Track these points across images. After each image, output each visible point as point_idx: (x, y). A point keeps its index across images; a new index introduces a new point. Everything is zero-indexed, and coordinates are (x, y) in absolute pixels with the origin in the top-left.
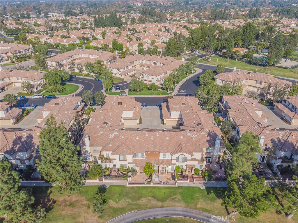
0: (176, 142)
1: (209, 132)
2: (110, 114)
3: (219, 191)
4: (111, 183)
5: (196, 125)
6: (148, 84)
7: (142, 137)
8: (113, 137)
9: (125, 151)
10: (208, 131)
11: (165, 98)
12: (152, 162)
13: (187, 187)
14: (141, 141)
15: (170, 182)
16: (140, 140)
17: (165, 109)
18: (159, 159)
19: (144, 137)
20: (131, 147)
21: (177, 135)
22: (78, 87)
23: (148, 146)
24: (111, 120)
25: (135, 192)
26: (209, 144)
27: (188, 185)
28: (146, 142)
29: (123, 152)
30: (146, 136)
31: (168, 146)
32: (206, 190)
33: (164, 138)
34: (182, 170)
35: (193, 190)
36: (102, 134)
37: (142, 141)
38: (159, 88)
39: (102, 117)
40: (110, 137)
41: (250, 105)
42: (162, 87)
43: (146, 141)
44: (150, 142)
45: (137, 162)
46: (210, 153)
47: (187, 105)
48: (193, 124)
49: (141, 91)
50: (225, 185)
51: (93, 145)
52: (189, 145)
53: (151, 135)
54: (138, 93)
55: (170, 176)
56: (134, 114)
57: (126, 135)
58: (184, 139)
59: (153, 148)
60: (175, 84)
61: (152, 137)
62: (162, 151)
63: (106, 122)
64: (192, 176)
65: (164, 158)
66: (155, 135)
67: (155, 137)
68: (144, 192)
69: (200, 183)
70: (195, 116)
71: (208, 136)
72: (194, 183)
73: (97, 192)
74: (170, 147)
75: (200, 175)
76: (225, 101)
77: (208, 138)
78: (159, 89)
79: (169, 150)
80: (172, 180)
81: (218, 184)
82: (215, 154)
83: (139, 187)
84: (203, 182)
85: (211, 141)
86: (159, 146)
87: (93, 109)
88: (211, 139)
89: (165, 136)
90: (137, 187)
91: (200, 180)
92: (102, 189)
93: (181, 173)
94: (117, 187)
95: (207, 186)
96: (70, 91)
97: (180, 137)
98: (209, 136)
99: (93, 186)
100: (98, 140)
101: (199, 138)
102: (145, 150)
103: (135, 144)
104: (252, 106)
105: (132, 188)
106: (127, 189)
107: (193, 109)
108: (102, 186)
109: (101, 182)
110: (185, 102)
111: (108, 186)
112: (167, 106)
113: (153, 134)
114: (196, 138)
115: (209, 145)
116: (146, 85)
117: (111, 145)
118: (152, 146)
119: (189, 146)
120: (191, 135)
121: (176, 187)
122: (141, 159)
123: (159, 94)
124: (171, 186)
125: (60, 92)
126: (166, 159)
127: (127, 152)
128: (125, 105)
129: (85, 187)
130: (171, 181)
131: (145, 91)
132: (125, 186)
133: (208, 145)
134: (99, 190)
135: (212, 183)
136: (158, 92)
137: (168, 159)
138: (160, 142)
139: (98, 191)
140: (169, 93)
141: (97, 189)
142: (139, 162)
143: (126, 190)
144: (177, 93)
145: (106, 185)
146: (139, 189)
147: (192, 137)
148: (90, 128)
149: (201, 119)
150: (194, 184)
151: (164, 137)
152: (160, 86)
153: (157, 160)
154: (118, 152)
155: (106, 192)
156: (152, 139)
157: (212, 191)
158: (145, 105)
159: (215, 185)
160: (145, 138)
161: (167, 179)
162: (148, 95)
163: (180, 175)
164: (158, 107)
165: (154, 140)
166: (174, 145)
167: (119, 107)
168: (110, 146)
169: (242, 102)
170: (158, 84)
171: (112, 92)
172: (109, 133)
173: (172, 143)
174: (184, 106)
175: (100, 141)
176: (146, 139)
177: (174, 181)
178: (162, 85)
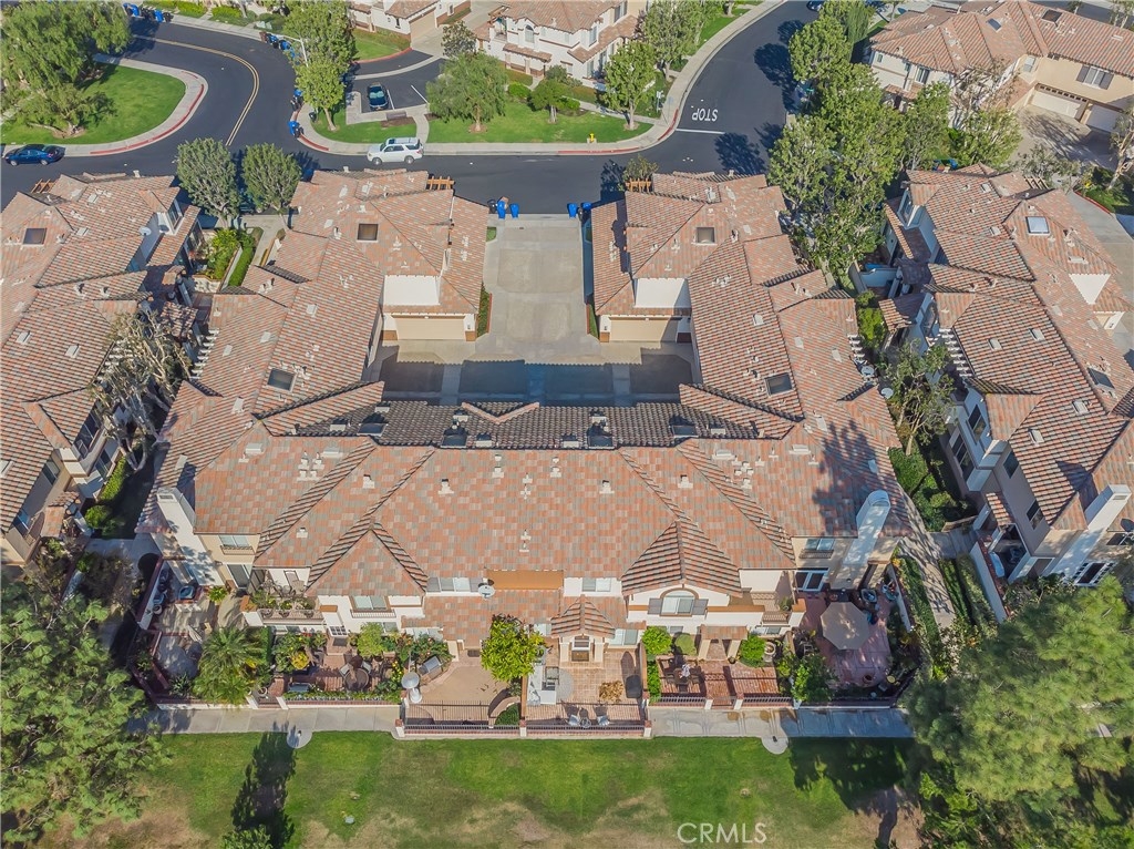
0: (650, 512)
1: (829, 436)
2: (311, 310)
3: (856, 767)
4: (320, 715)
5: (765, 390)
6: (528, 73)
7: (474, 481)
8: (314, 477)
9: (378, 572)
10: (824, 428)
11: (610, 158)
12: (526, 614)
13: (698, 739)
14: (465, 506)
15: (615, 713)
16: (462, 500)
17: (607, 254)
18: (560, 595)
19: (484, 481)
20: (414, 546)
21: (658, 468)
22: (179, 89)
23: (501, 539)
24: (316, 348)
25: (439, 773)
26: (829, 513)
27: (704, 726)
28: (491, 513)
29: (367, 579)
30: (494, 475)
31: (608, 539)
32: (794, 760)
33: (587, 488)
34: (678, 644)
35: (730, 756)
36: (256, 460)
37: (474, 507)
38: (585, 94)
39: (265, 338)
40: (303, 477)
41: (1052, 240)
42: (599, 93)
43: (490, 507)
44: (515, 513)
45: (447, 619)
46: (827, 552)
47: (720, 240)
48: (746, 374)
49: (496, 118)
50: (887, 723)
51: (211, 523)
52: (718, 525)
53: (522, 469)
54: (478, 128)
55: (615, 675)
56: (448, 285)
57: (388, 472)
58: (698, 493)
59: (530, 547)
60: (669, 72)
61: (527, 480)
62: (576, 567)
63: (285, 368)
64: (726, 669)
65: (587, 594)
66: (541, 469)
67: (541, 482)
68: (482, 770)
69: (765, 717)
70: (759, 320)
71: (822, 470)
72: (735, 717)
73: (248, 772)
74: (618, 541)
75: (768, 665)
76: (916, 208)
77: (825, 482)
78: (583, 105)
79: (612, 560)
80: (623, 697)
81: (855, 716)
82: (852, 558)
83: (458, 741)
84: (777, 708)
85: (839, 495)
86: (563, 539)
87: (249, 231)
88: (840, 483)
89: (593, 476)
90: (448, 744)
91: (765, 695)
92: (274, 755)
93: (671, 656)
94: (349, 745)
95: (795, 734)
96: (134, 114)
97: (673, 479)
98: (827, 469)
99: (226, 736)
100: (239, 498)
101: (777, 482)
102: (487, 560)
103: (434, 526)
104: (1062, 245)
105: (423, 750)
106: (397, 754)
107: (752, 268)
108: (275, 734)
109: (270, 709)
110: (712, 222)
111: (303, 740)
112: (619, 229)
113: (529, 463)
114: (758, 479)
115: (828, 521)
116: (519, 75)
117: (302, 534)
118: (526, 537)
119: (721, 532)
120: (737, 463)
121: (643, 744)
122: (466, 599)
123: (580, 137)
124: (617, 736)
125: (83, 124)
126: (598, 599)
127: (390, 580)
128: (397, 244)
129: (188, 744)
130: (618, 703)
131: (516, 117)
132: (386, 739)
133: (818, 523)
134: (258, 765)
135: (823, 712)
136: (581, 120)
137: (606, 599)
138: (569, 513)
139: (254, 770)
140: (632, 126)
141: (250, 759)
142: (455, 619)
143: (392, 763)
144: (675, 128)
145: (293, 731)
146: (459, 757)
147: (738, 473)
148: (201, 407)
149: (793, 343)
150: (734, 724)
151: (589, 482)
152: (590, 84)
153: (550, 601)
154: (342, 580)
155: (293, 772)
156: (525, 493)
157: (822, 767)
158: (510, 211)
159: (838, 724)
160: (488, 488)
161: (603, 691)
162: (527, 139)
163: (666, 665)
164: (576, 222)
165: (534, 500)
166: (643, 533)
167: (361, 254)
168: (298, 535)
169: (1010, 222)
170: (580, 72)
171: (349, 121)
172: (293, 456)
173: (633, 519)
174: (706, 244)
175: (250, 504)
176: (490, 494)
177: (634, 701)
178: (600, 76)
